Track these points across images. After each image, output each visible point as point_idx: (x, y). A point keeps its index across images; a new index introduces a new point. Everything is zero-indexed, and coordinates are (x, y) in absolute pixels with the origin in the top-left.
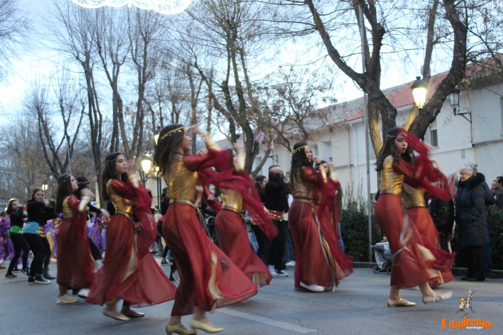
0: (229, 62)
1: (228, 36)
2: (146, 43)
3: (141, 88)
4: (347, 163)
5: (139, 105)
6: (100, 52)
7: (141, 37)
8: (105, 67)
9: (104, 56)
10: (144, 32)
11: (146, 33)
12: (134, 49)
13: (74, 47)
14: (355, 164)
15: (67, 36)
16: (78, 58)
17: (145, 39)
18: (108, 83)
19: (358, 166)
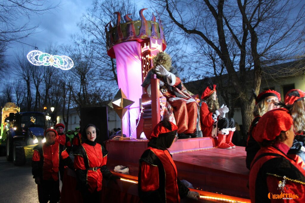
0: (81, 86)
1: (82, 77)
2: (50, 76)
3: (47, 91)
4: (114, 120)
5: (46, 96)
6: (34, 78)
7: (48, 73)
8: (35, 82)
9: (35, 79)
10: (50, 72)
11: (51, 72)
12: (46, 77)
13: (24, 75)
14: (117, 120)
15: (22, 71)
16: (25, 78)
17: (50, 74)
18: (35, 88)
19: (118, 121)
